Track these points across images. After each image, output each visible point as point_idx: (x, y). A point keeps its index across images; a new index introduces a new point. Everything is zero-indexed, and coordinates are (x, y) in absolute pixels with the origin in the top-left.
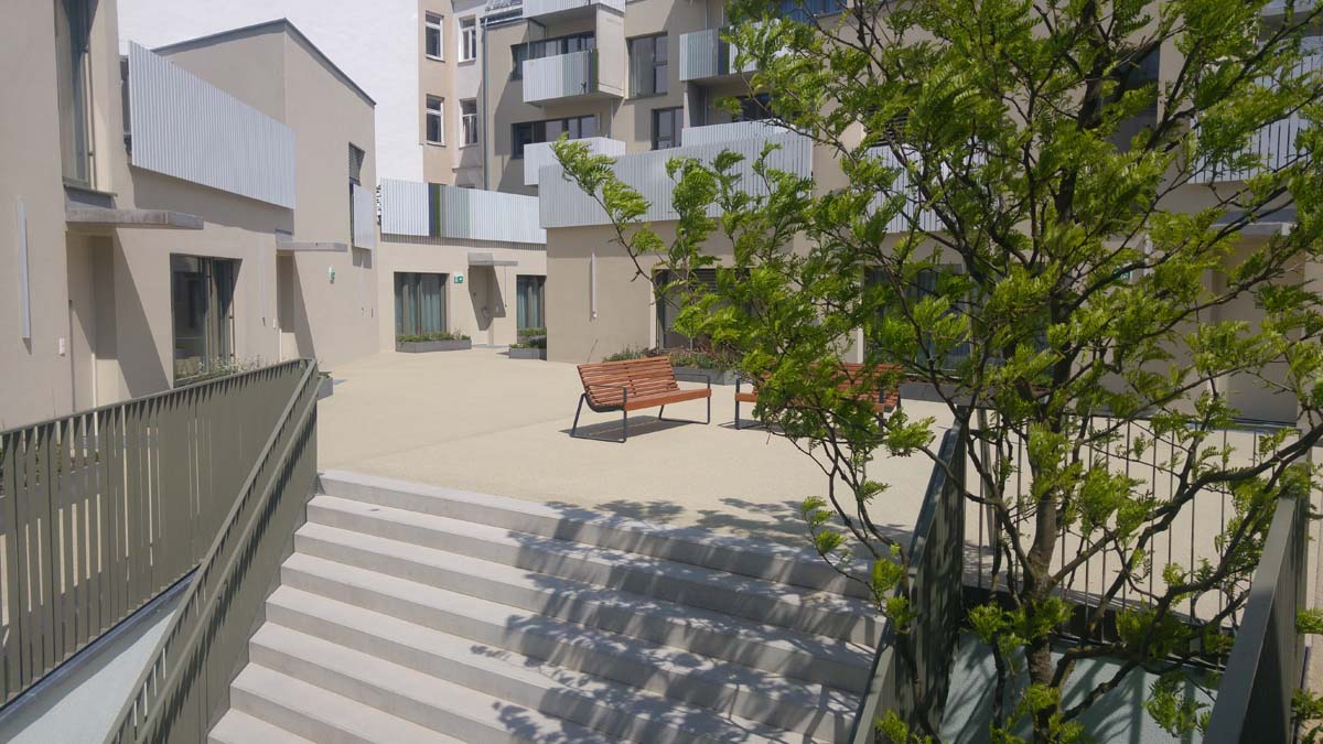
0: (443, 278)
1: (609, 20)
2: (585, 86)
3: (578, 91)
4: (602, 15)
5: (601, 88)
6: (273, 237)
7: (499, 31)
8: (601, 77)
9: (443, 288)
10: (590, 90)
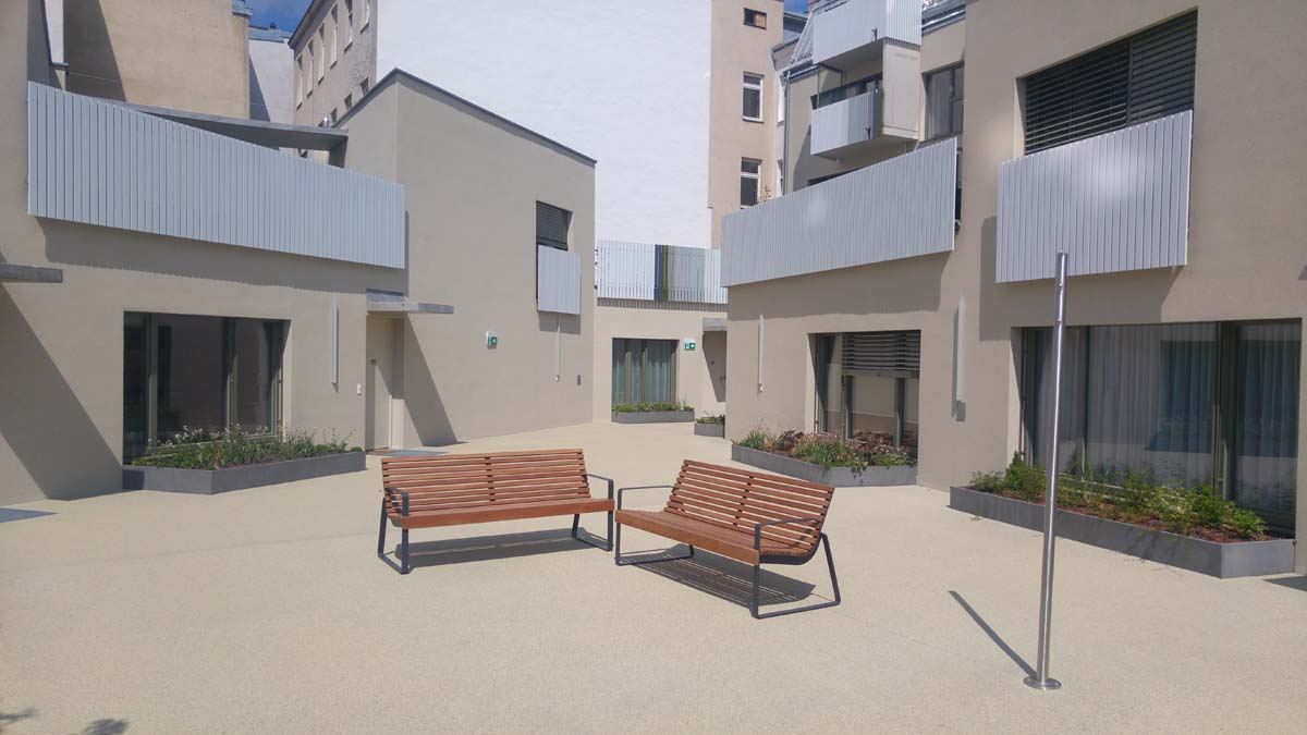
0: (674, 344)
1: (898, 55)
2: (869, 130)
3: (862, 136)
4: (889, 51)
5: (886, 131)
6: (364, 297)
7: (801, 82)
8: (886, 120)
9: (673, 355)
10: (874, 136)
